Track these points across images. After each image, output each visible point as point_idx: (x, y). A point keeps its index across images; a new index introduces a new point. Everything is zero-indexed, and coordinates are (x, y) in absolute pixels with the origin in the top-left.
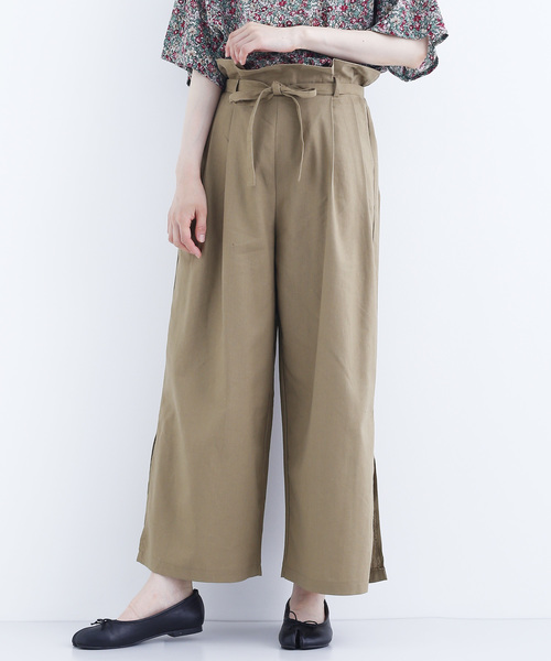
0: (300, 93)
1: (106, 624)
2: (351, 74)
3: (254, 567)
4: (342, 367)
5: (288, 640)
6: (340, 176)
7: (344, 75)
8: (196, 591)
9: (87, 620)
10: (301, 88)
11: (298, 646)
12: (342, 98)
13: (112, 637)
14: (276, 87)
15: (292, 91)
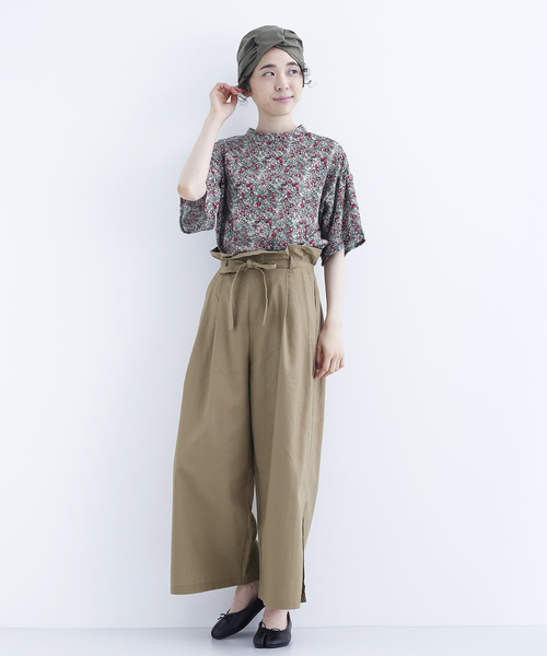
0: (265, 267)
2: (300, 253)
5: (259, 641)
10: (265, 263)
11: (265, 646)
12: (295, 271)
14: (249, 262)
15: (260, 266)
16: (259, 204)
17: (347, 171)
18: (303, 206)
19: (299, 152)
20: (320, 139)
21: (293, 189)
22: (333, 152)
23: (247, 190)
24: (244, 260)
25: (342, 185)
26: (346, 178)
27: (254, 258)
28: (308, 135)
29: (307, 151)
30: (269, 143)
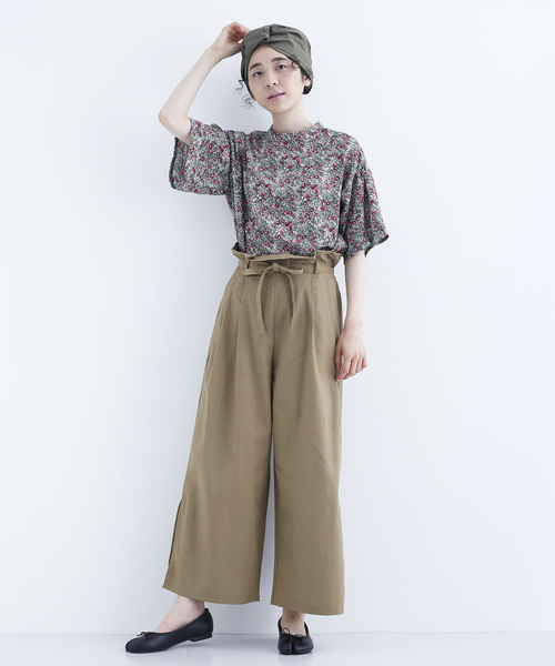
0: (291, 271)
1: (149, 636)
2: (325, 258)
3: (254, 595)
4: (322, 459)
5: (285, 648)
6: (318, 329)
7: (322, 260)
8: (207, 610)
9: (134, 633)
10: (292, 268)
11: (294, 652)
12: (320, 276)
13: (153, 643)
14: (275, 266)
15: (287, 270)
16: (277, 205)
17: (364, 167)
18: (323, 209)
19: (316, 151)
20: (336, 135)
21: (312, 192)
22: (349, 148)
23: (265, 190)
24: (270, 263)
25: (360, 182)
26: (364, 174)
27: (280, 262)
28: (325, 131)
29: (324, 149)
30: (286, 143)
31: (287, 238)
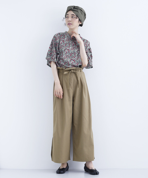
11: (96, 174)
15: (75, 71)
23: (68, 51)
31: (74, 64)
